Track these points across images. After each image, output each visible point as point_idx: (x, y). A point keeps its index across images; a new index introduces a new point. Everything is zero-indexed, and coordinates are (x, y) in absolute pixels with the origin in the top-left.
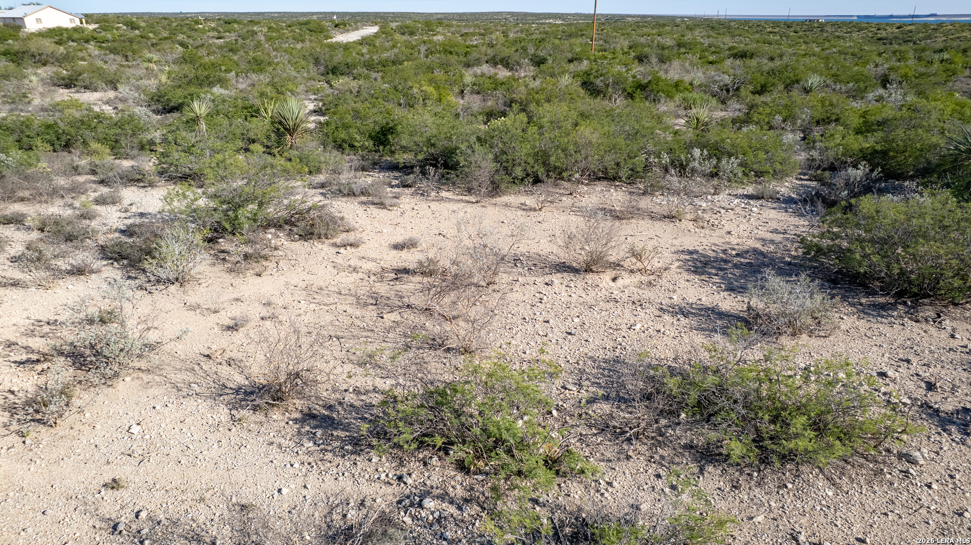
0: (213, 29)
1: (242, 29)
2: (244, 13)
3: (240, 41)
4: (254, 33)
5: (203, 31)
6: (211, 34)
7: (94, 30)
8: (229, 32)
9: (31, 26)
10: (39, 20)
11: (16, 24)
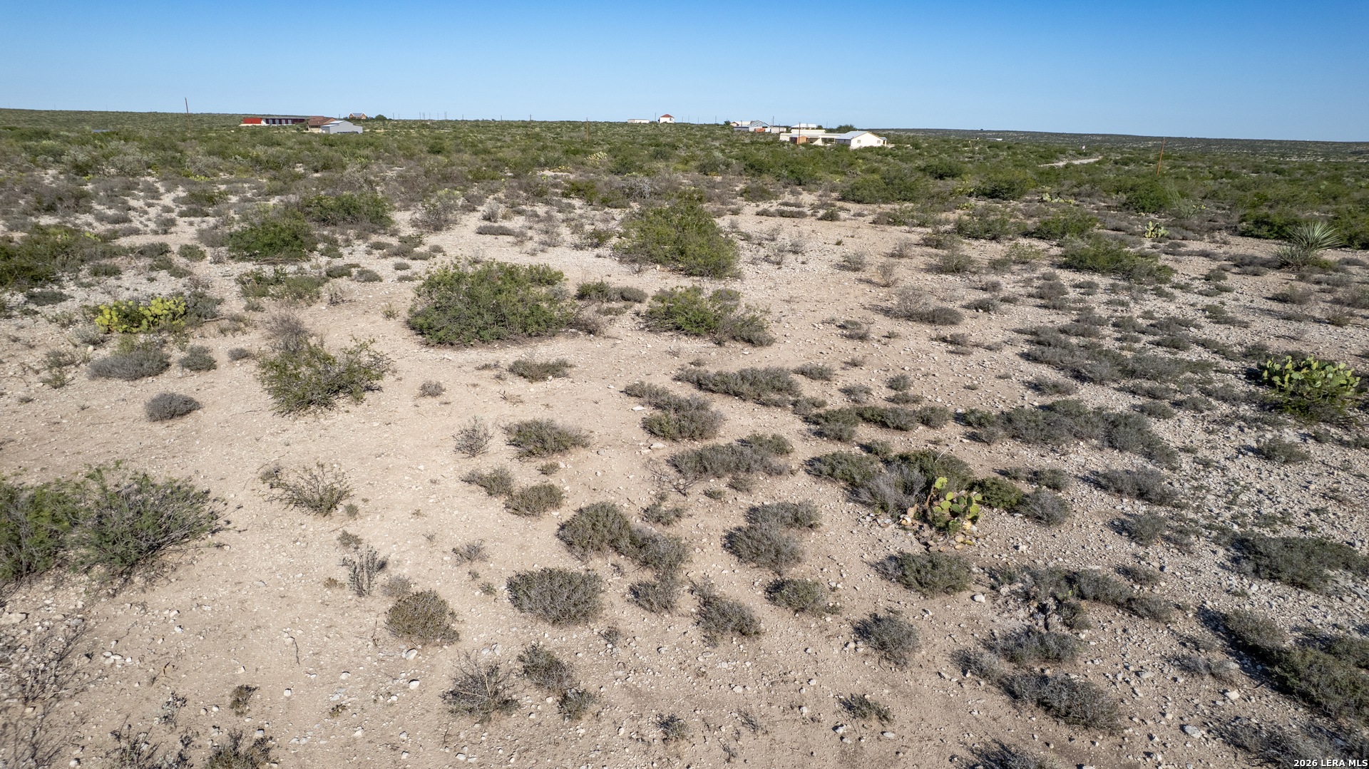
7: (892, 148)
9: (854, 145)
10: (859, 141)
11: (846, 143)
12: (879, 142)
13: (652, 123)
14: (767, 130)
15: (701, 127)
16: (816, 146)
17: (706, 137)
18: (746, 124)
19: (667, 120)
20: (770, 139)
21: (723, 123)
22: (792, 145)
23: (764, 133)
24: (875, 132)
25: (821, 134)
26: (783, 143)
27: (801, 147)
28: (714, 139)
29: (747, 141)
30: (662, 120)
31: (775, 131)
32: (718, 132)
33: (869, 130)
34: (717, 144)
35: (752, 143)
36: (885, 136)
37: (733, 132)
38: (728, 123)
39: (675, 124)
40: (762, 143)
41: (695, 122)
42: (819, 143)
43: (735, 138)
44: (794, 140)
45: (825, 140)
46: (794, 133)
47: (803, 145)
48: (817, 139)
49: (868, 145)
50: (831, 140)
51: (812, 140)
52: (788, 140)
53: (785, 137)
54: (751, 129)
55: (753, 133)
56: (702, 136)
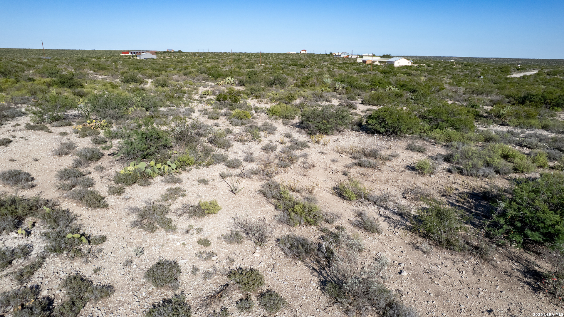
0: (460, 68)
1: (471, 69)
2: (475, 58)
3: (470, 74)
4: (476, 71)
5: (455, 69)
6: (459, 70)
7: (417, 66)
8: (466, 70)
9: (396, 65)
10: (399, 63)
11: (392, 64)
12: (409, 63)
13: (297, 53)
14: (350, 57)
15: (319, 55)
16: (377, 65)
17: (321, 60)
18: (340, 54)
19: (304, 52)
20: (352, 61)
21: (329, 53)
22: (364, 64)
23: (348, 58)
24: (407, 58)
25: (378, 59)
26: (360, 63)
27: (369, 66)
28: (324, 61)
29: (341, 62)
30: (302, 52)
31: (354, 57)
32: (327, 58)
33: (403, 57)
34: (326, 64)
35: (344, 63)
36: (412, 59)
37: (334, 57)
38: (331, 54)
39: (307, 54)
40: (349, 64)
41: (316, 53)
42: (377, 63)
43: (335, 61)
44: (365, 62)
45: (380, 62)
46: (365, 58)
47: (370, 64)
48: (376, 61)
49: (404, 65)
50: (383, 62)
51: (373, 62)
52: (362, 61)
53: (360, 60)
54: (342, 56)
55: (343, 58)
56: (319, 60)
